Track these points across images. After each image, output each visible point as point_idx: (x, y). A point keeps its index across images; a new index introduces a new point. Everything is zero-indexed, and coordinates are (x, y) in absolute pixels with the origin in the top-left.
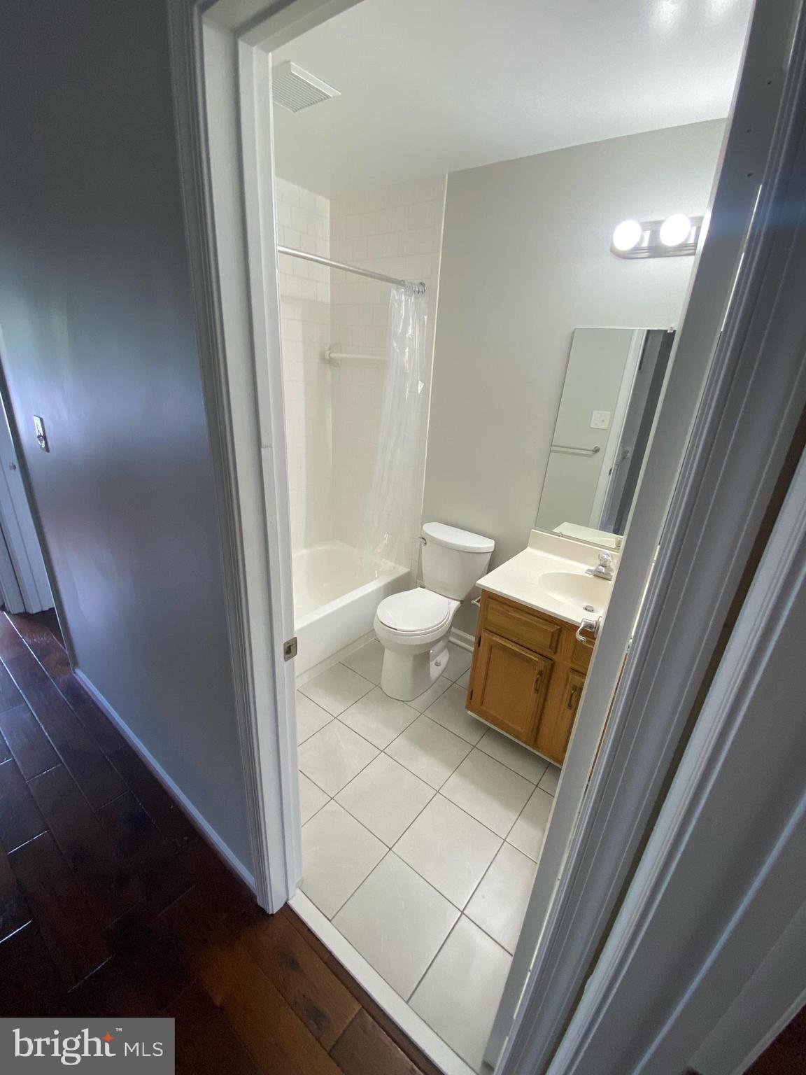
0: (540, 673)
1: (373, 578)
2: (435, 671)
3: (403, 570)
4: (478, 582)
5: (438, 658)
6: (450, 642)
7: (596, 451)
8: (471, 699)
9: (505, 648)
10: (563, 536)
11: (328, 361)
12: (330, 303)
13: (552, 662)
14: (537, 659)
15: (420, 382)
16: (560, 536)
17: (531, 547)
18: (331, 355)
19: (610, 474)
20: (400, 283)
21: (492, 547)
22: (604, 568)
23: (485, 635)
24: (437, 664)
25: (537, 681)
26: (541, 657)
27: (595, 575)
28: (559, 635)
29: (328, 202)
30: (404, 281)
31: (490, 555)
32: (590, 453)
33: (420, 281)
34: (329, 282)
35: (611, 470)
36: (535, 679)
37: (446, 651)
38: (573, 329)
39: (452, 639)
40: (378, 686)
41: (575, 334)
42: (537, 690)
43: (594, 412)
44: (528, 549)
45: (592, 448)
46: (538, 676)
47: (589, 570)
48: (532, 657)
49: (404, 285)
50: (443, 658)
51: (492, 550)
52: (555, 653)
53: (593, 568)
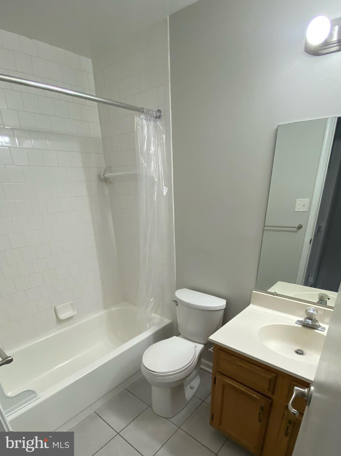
0: (262, 409)
1: (146, 329)
2: (189, 393)
3: (167, 321)
4: (210, 338)
5: (191, 384)
6: (201, 369)
7: (300, 227)
8: (213, 419)
9: (234, 388)
10: (277, 295)
11: (104, 180)
12: (101, 138)
13: (270, 401)
14: (258, 398)
15: (164, 187)
16: (274, 295)
17: (254, 304)
18: (105, 175)
19: (310, 243)
20: (141, 111)
21: (223, 306)
22: (310, 321)
23: (218, 377)
24: (192, 388)
25: (260, 414)
26: (262, 396)
27: (303, 325)
28: (275, 380)
29: (91, 60)
30: (142, 108)
31: (223, 312)
32: (295, 229)
33: (158, 109)
34: (99, 123)
35: (311, 240)
36: (258, 412)
37: (198, 376)
38: (276, 127)
39: (202, 367)
40: (150, 406)
41: (278, 130)
42: (260, 421)
43: (297, 199)
44: (251, 306)
45: (297, 226)
46: (261, 411)
47: (298, 321)
48: (255, 396)
49: (143, 112)
50: (196, 383)
51: (224, 307)
52: (273, 393)
53: (302, 319)
